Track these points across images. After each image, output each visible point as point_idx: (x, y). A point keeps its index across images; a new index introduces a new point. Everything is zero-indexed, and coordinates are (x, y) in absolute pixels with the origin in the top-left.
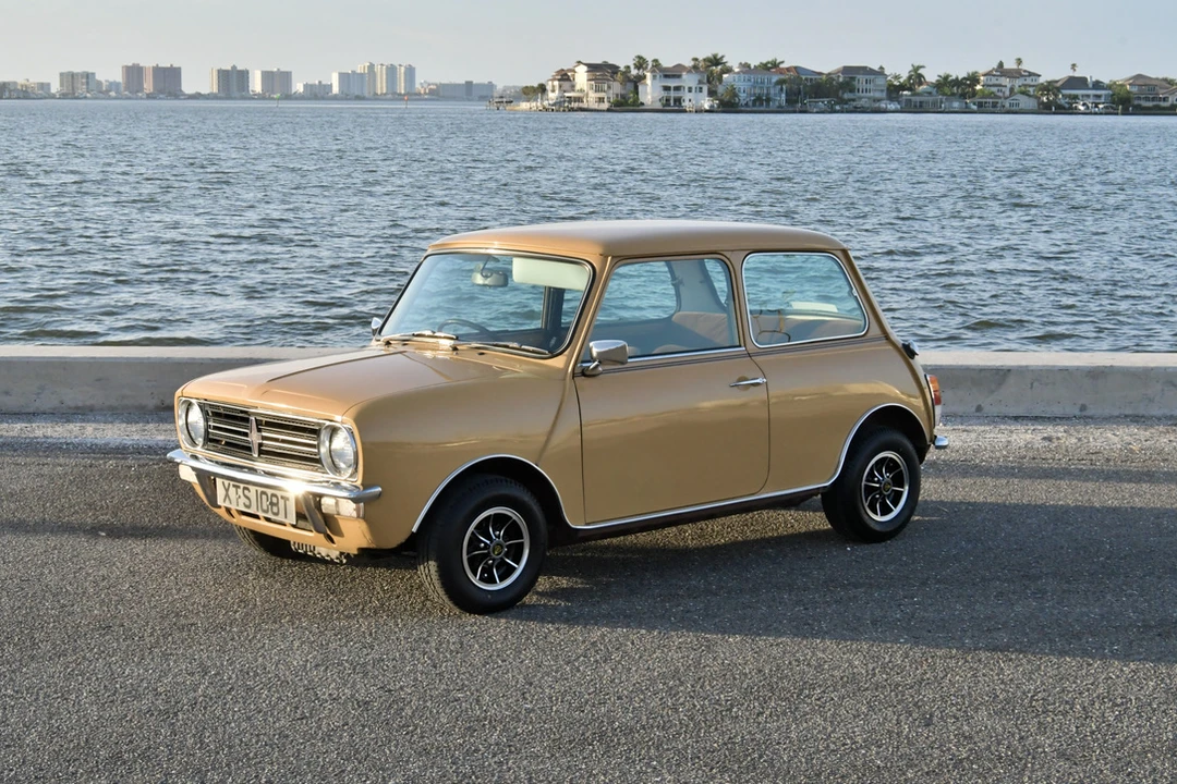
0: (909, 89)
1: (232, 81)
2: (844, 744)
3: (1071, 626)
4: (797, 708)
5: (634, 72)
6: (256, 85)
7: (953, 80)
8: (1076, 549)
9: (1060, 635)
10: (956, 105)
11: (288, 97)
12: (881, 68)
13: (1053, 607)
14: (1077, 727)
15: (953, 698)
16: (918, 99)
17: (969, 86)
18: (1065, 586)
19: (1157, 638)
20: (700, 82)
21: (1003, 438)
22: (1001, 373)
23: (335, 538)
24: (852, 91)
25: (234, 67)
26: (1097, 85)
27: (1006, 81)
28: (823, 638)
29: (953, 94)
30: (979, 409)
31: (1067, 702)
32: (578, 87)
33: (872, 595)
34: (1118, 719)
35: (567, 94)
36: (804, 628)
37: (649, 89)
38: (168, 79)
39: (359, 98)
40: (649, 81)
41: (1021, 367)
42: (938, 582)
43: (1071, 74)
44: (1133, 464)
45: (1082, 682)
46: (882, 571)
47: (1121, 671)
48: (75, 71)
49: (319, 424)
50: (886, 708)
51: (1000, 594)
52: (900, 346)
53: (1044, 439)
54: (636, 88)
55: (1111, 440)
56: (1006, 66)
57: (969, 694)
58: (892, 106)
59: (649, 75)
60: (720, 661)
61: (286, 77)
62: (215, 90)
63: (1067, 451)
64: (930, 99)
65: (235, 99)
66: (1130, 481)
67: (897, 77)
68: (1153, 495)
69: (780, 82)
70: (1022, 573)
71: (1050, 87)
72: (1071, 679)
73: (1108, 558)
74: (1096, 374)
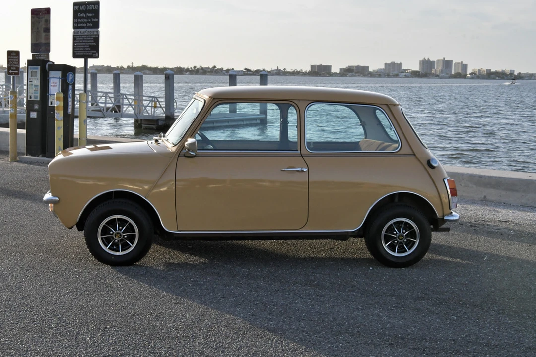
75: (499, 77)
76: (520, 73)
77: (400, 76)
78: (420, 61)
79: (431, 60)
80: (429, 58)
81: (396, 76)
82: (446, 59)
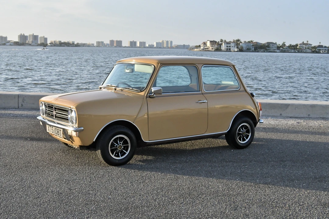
0: (282, 47)
1: (133, 44)
2: (205, 216)
3: (292, 177)
4: (195, 202)
5: (220, 43)
6: (138, 45)
7: (292, 46)
8: (299, 153)
9: (287, 180)
10: (293, 51)
11: (145, 47)
12: (276, 43)
13: (288, 171)
14: (285, 213)
15: (247, 200)
16: (284, 49)
17: (296, 47)
18: (293, 164)
19: (318, 182)
20: (235, 45)
21: (286, 122)
22: (287, 105)
23: (73, 142)
24: (269, 47)
25: (133, 41)
26: (325, 47)
27: (304, 46)
28: (213, 178)
29: (292, 49)
30: (281, 115)
31: (284, 203)
32: (208, 46)
33: (234, 164)
34: (300, 210)
35: (205, 47)
36: (209, 175)
37: (223, 46)
38: (119, 43)
39: (160, 48)
40: (223, 45)
41: (292, 104)
42: (255, 161)
43: (319, 44)
44: (320, 130)
45: (291, 196)
46: (240, 158)
47: (304, 192)
48: (100, 41)
49: (68, 109)
50: (223, 203)
51: (273, 166)
52: (250, 94)
53: (297, 123)
54: (220, 46)
55: (315, 124)
56: (304, 43)
57: (253, 199)
58: (278, 51)
59: (223, 43)
60: (178, 184)
61: (144, 43)
62: (129, 46)
63: (303, 126)
64: (287, 49)
65: (133, 47)
66: (318, 135)
67: (279, 45)
68: (324, 138)
69: (253, 45)
70: (281, 160)
71: (315, 47)
72: (287, 195)
73: (308, 156)
74: (313, 106)
75: (66, 45)
76: (78, 43)
77: (7, 45)
78: (19, 36)
79: (25, 35)
80: (24, 34)
81: (4, 44)
82: (34, 35)
